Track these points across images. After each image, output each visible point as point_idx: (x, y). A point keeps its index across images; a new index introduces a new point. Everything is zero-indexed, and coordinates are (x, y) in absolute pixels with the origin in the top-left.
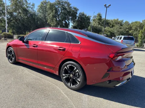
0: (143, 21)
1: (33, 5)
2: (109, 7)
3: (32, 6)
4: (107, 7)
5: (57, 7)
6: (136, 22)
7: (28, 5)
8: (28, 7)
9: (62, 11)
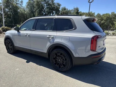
0: (112, 13)
1: (22, 2)
2: (92, 2)
3: (20, 3)
4: (90, 2)
5: (43, 3)
6: (106, 14)
7: (17, 2)
8: (17, 4)
9: (47, 6)
